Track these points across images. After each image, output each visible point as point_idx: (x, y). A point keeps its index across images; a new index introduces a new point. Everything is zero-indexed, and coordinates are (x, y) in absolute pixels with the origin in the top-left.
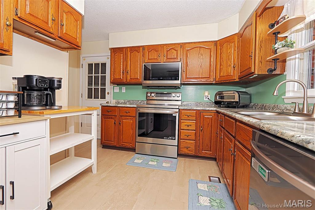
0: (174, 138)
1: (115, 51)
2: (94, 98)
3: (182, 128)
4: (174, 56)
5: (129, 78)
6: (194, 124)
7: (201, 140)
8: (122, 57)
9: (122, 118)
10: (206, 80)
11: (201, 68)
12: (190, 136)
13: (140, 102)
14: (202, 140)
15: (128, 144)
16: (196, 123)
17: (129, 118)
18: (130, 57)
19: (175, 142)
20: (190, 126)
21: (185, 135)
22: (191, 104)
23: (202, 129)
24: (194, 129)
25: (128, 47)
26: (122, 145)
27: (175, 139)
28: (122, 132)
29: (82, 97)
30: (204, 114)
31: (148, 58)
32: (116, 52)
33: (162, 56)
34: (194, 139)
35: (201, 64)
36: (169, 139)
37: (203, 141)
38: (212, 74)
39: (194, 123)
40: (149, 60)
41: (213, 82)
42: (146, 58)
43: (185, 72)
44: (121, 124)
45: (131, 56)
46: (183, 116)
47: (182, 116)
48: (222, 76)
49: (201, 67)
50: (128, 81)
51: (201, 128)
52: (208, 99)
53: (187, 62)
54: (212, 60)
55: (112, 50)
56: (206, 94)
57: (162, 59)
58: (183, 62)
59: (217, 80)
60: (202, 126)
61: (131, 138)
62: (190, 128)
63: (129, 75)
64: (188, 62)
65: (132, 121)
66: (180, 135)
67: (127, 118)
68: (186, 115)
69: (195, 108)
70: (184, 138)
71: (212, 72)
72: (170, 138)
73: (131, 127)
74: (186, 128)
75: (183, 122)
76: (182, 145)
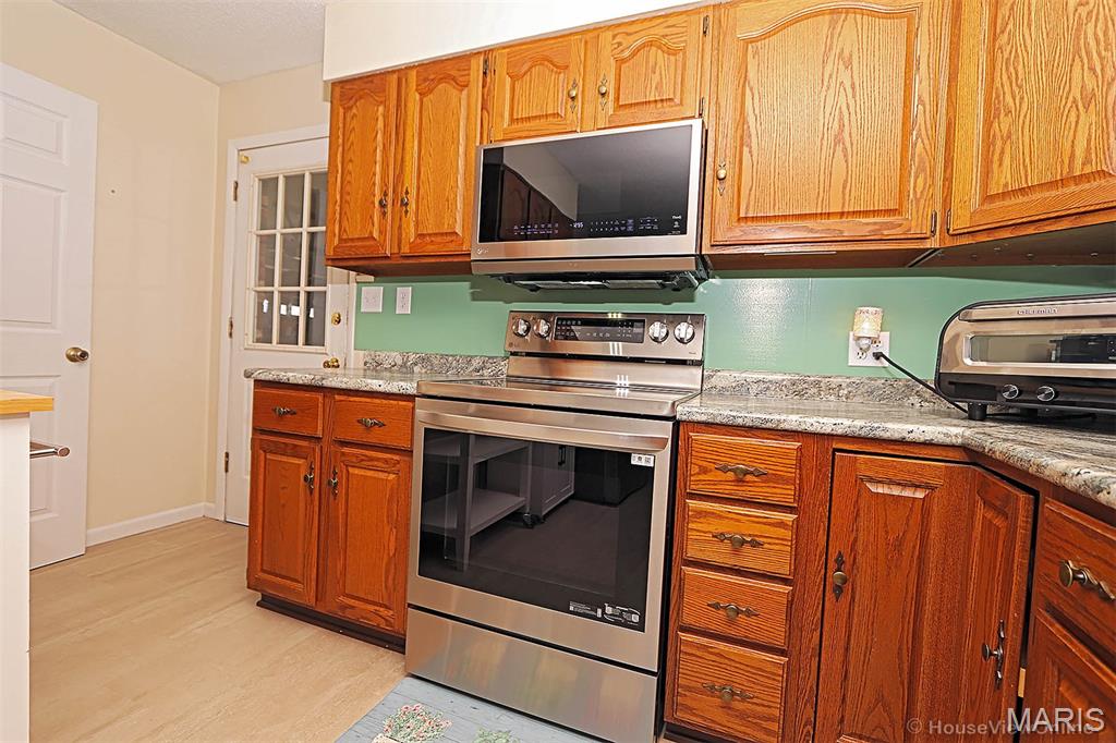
0: (635, 618)
1: (350, 93)
2: (280, 343)
3: (692, 552)
4: (659, 87)
5: (410, 233)
6: (781, 532)
7: (832, 659)
8: (381, 119)
9: (343, 454)
10: (874, 232)
11: (839, 148)
12: (749, 613)
13: (476, 363)
14: (839, 657)
15: (372, 608)
16: (797, 527)
17: (378, 459)
18: (417, 121)
19: (643, 647)
20: (755, 544)
21: (716, 606)
22: (763, 386)
23: (845, 581)
24: (785, 570)
25: (409, 68)
26: (344, 607)
27: (640, 627)
28: (341, 530)
29: (231, 335)
30: (863, 470)
31: (511, 114)
32: (352, 102)
33: (591, 93)
34: (780, 642)
35: (842, 126)
36: (602, 620)
37: (846, 662)
38: (917, 184)
39: (781, 524)
40: (515, 126)
41: (928, 244)
42: (502, 117)
43: (728, 182)
44: (341, 491)
45: (425, 114)
46: (704, 471)
47: (695, 469)
48: (1005, 195)
49: (838, 140)
50: (406, 250)
51: (831, 564)
52: (878, 356)
53: (742, 120)
54: (921, 87)
55: (338, 89)
56: (866, 325)
57: (589, 110)
58: (718, 117)
59: (960, 222)
60: (846, 552)
61: (387, 578)
62: (750, 558)
63: (411, 215)
64: (751, 120)
65: (392, 476)
66: (681, 596)
67: (371, 459)
68: (724, 470)
69: (792, 421)
70: (702, 624)
71: (921, 169)
72: (609, 610)
73: (390, 509)
74: (720, 554)
75: (701, 514)
76: (689, 672)
